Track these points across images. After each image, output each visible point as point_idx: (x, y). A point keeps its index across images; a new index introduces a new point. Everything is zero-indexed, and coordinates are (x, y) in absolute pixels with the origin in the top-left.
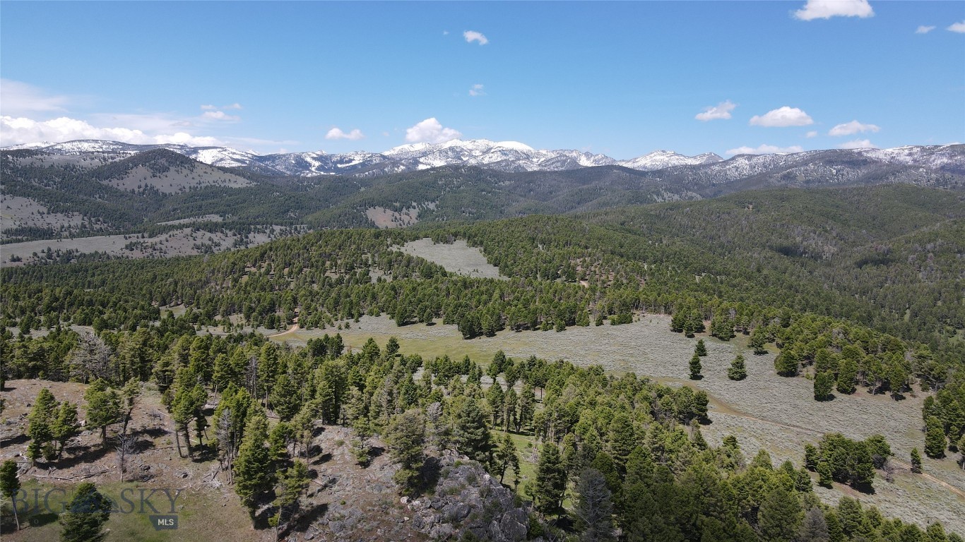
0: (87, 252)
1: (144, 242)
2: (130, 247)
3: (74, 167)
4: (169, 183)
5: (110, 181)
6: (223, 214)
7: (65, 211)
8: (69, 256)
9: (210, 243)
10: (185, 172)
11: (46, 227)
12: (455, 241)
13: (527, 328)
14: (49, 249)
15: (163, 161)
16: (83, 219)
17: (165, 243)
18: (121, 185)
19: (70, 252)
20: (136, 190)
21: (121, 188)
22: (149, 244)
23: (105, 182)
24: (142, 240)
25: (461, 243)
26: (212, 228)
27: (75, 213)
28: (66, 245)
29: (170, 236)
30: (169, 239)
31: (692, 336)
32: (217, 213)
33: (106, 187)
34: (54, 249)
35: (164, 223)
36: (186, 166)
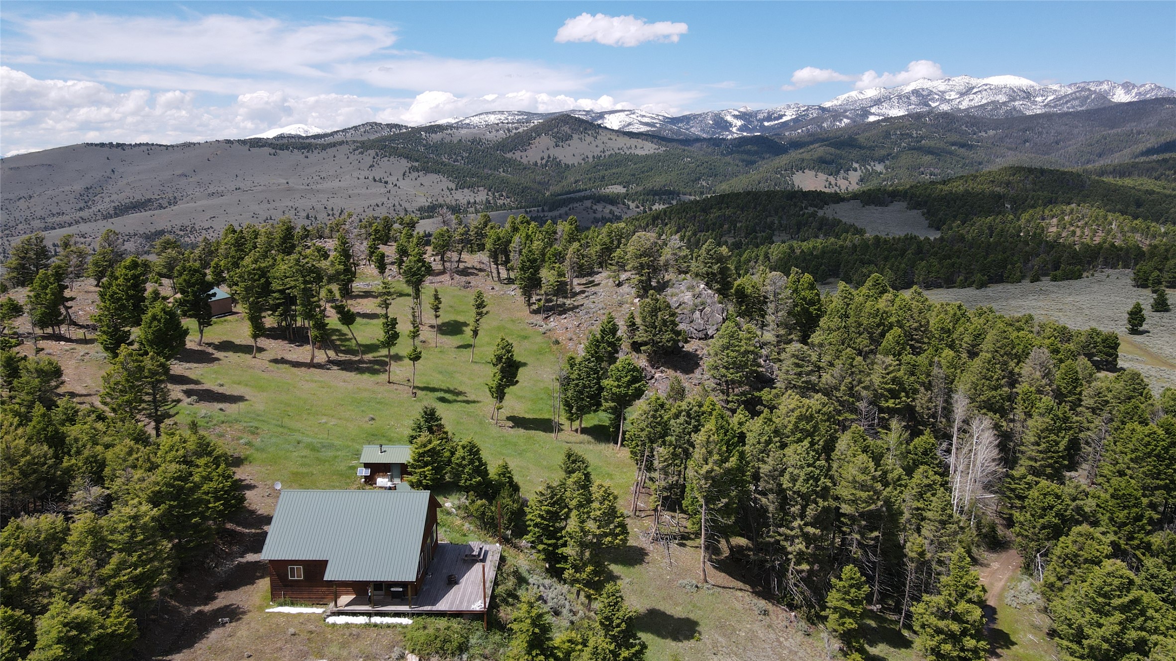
1: (544, 216)
3: (480, 140)
4: (572, 153)
5: (514, 154)
6: (626, 185)
7: (471, 187)
12: (892, 202)
13: (939, 286)
15: (566, 129)
16: (488, 195)
18: (524, 157)
21: (524, 161)
23: (509, 155)
25: (900, 206)
27: (480, 189)
29: (570, 210)
32: (620, 184)
33: (510, 160)
35: (564, 196)
36: (590, 133)
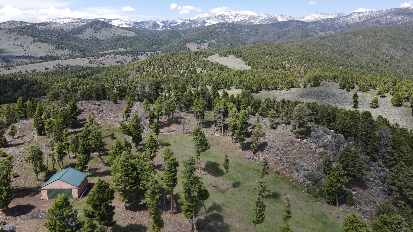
0: (74, 65)
1: (96, 60)
2: (91, 63)
3: (63, 30)
4: (102, 35)
5: (78, 35)
6: (125, 48)
7: (62, 48)
8: (67, 67)
9: (122, 60)
10: (108, 30)
11: (55, 55)
12: (229, 55)
13: (273, 89)
14: (59, 64)
15: (99, 26)
16: (70, 52)
17: (104, 60)
18: (82, 36)
19: (67, 65)
20: (89, 38)
21: (83, 38)
22: (98, 61)
23: (76, 36)
24: (95, 60)
25: (232, 56)
26: (122, 54)
27: (66, 49)
28: (65, 62)
29: (106, 58)
30: (105, 58)
31: (350, 91)
32: (123, 47)
33: (77, 37)
34: (61, 64)
35: (102, 52)
36: (108, 27)
